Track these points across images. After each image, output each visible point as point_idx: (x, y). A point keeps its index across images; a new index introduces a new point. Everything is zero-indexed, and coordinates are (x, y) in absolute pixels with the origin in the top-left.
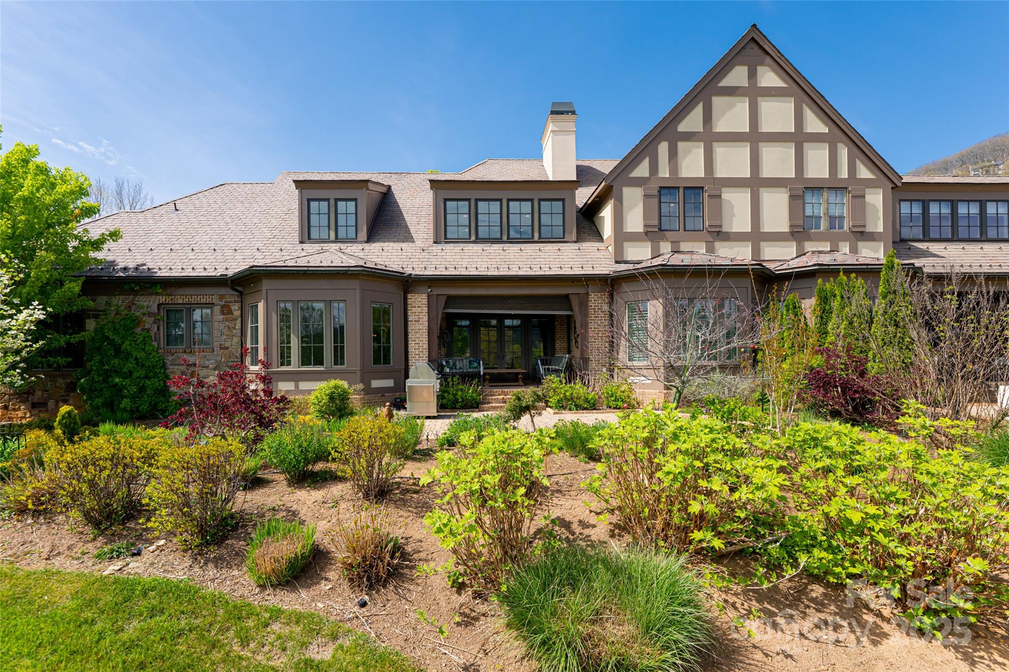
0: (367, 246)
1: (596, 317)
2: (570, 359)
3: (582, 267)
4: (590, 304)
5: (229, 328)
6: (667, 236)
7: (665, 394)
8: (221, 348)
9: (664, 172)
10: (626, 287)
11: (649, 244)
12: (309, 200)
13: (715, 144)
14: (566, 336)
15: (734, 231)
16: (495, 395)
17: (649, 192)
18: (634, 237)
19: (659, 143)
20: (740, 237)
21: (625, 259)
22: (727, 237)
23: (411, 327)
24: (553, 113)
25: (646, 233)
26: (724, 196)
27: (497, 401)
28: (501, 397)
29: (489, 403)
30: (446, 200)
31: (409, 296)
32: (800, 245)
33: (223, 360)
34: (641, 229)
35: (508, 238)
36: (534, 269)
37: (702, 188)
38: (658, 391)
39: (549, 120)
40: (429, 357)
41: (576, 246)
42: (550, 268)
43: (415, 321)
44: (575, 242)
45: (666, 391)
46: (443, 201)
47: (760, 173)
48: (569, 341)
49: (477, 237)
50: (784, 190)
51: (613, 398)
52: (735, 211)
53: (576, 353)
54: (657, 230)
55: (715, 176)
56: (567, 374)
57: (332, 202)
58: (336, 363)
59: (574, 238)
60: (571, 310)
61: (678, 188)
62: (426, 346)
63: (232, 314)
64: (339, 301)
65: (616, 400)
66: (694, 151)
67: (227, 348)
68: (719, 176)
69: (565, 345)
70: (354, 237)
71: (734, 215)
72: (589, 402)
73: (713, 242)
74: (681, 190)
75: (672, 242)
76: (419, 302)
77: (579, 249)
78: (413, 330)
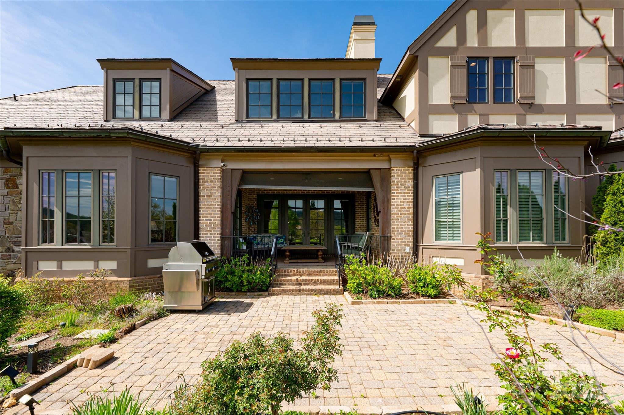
0: (168, 124)
1: (399, 193)
2: (370, 238)
3: (385, 140)
4: (393, 179)
5: (14, 202)
6: (475, 109)
7: (483, 279)
8: (5, 223)
9: (473, 41)
10: (433, 160)
11: (456, 117)
12: (114, 80)
13: (527, 13)
14: (365, 215)
15: (547, 103)
16: (289, 276)
17: (457, 62)
18: (439, 110)
19: (468, 11)
20: (555, 109)
21: (430, 133)
22: (540, 109)
23: (203, 202)
24: (356, 24)
25: (454, 105)
26: (537, 67)
27: (291, 282)
28: (294, 278)
29: (282, 284)
30: (248, 80)
31: (201, 170)
32: (619, 118)
33: (7, 235)
34: (447, 101)
35: (309, 118)
36: (333, 142)
37: (514, 58)
38: (474, 276)
39: (353, 31)
40: (222, 234)
41: (378, 124)
42: (350, 141)
43: (207, 196)
44: (376, 121)
45: (483, 277)
46: (245, 80)
47: (576, 42)
48: (368, 219)
49: (278, 117)
50: (603, 60)
51: (422, 284)
52: (549, 83)
53: (377, 231)
54: (465, 102)
55: (527, 46)
56: (368, 254)
57: (137, 82)
58: (104, 240)
59: (375, 117)
60: (372, 186)
61: (487, 58)
62: (218, 222)
63: (18, 188)
64: (109, 171)
65: (425, 285)
66: (506, 20)
67: (11, 223)
68: (531, 45)
69: (364, 223)
70: (158, 116)
71: (547, 87)
72: (393, 288)
73: (525, 115)
74: (491, 61)
75: (481, 115)
76: (211, 176)
77: (380, 126)
78: (205, 205)
